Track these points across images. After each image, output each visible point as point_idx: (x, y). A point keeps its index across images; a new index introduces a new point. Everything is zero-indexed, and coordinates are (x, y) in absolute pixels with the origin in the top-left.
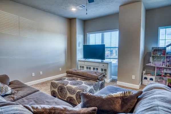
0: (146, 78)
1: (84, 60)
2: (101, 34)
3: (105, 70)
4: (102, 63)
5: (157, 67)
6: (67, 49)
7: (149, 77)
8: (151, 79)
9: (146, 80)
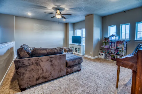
0: (100, 54)
1: (72, 44)
2: (81, 30)
3: (80, 49)
4: (79, 45)
5: (106, 48)
6: (64, 38)
7: (101, 53)
8: (102, 55)
9: (100, 55)
